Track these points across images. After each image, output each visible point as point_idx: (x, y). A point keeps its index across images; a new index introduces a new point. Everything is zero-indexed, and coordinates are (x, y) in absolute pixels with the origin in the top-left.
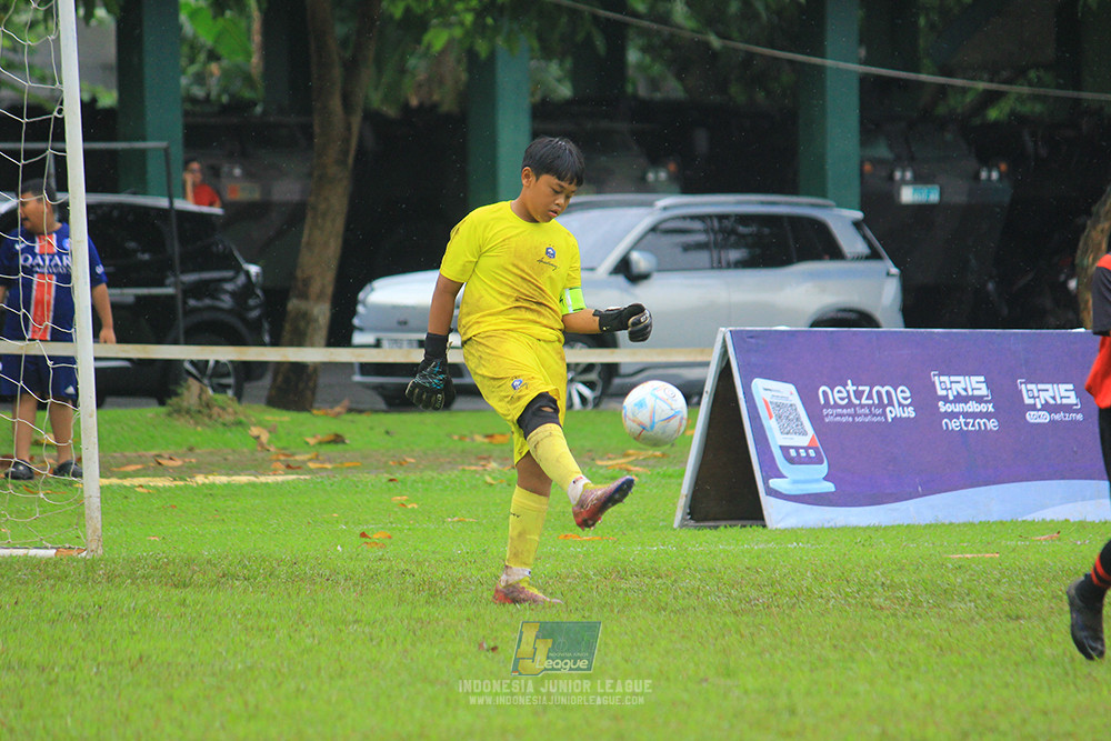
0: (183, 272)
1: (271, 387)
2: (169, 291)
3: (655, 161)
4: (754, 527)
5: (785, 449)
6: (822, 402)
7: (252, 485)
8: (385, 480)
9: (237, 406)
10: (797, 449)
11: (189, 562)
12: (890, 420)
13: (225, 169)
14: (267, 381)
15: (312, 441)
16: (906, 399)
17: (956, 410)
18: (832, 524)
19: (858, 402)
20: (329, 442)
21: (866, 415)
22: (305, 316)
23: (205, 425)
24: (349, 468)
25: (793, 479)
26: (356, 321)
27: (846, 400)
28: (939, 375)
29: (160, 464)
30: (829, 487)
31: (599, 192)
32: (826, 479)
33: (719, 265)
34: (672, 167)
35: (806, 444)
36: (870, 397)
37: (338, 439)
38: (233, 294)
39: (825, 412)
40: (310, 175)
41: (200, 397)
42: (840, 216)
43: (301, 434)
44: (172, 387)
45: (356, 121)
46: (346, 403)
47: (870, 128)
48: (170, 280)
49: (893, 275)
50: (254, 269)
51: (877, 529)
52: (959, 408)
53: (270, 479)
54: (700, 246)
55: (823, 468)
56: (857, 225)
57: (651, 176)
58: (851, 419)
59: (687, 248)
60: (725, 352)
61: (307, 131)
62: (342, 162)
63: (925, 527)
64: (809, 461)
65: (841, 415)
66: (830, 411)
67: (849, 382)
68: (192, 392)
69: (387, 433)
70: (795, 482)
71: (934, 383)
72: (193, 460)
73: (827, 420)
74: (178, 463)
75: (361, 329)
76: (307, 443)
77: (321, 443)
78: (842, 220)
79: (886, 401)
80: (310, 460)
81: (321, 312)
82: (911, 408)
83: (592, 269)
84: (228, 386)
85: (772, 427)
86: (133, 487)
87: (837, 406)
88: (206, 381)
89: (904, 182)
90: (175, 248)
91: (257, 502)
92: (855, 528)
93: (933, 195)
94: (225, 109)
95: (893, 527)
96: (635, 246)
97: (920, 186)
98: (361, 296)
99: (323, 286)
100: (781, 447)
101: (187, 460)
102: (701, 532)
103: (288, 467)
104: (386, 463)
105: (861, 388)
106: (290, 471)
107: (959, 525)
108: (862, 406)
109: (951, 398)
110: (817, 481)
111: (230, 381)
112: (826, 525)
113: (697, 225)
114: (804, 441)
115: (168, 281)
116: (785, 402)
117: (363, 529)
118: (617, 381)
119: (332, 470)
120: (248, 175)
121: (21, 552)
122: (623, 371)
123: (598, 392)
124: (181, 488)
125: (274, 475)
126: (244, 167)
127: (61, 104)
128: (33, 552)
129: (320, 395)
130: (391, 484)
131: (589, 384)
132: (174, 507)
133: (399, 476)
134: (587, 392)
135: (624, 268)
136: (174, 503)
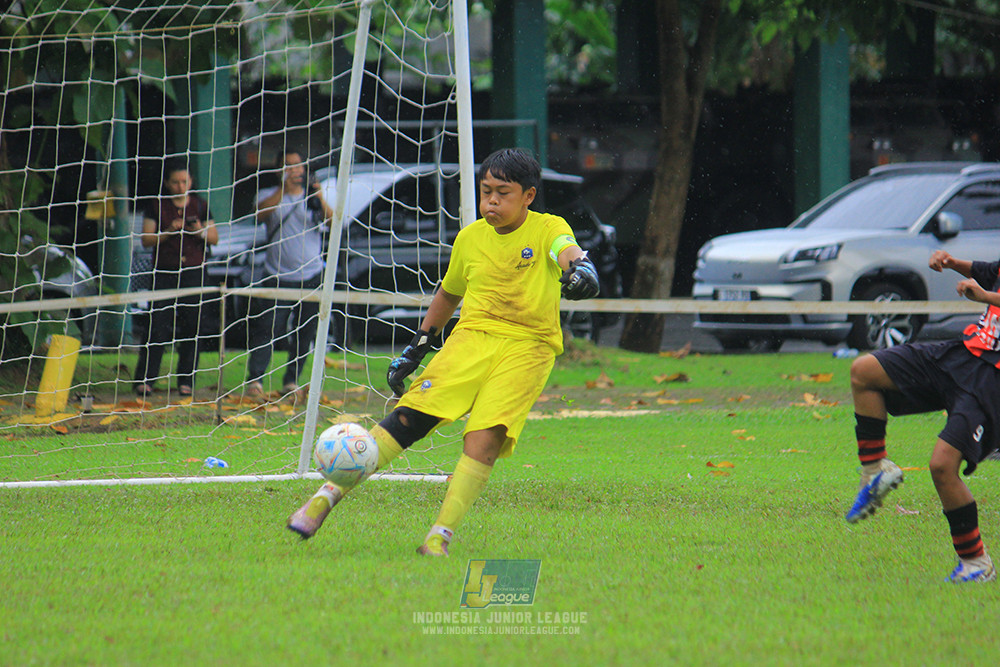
1: (623, 333)
3: (961, 132)
8: (725, 415)
9: (596, 350)
11: (562, 488)
13: (583, 141)
14: (620, 326)
15: (660, 380)
20: (675, 380)
22: (653, 270)
23: (566, 366)
24: (692, 404)
26: (696, 275)
31: (910, 160)
34: (975, 137)
37: (681, 378)
40: (657, 146)
43: (649, 374)
45: (699, 100)
46: (689, 346)
50: (608, 229)
53: (625, 414)
57: (956, 146)
59: (988, 210)
61: (655, 108)
62: (686, 136)
69: (725, 372)
72: (558, 396)
75: (701, 281)
76: (655, 382)
77: (667, 381)
80: (659, 397)
81: (667, 267)
83: (905, 228)
84: (587, 331)
88: (567, 326)
91: (615, 433)
94: (582, 89)
96: (943, 208)
98: (701, 252)
99: (668, 246)
101: (552, 396)
103: (640, 403)
104: (725, 399)
106: (642, 406)
111: (588, 326)
117: (709, 459)
118: (926, 327)
119: (677, 405)
120: (602, 147)
121: (418, 478)
122: (931, 318)
123: (909, 337)
124: (549, 421)
125: (629, 409)
126: (599, 141)
127: (454, 91)
128: (428, 478)
129: (665, 339)
130: (731, 418)
131: (902, 330)
132: (544, 438)
133: (737, 411)
134: (899, 336)
135: (933, 227)
136: (543, 435)
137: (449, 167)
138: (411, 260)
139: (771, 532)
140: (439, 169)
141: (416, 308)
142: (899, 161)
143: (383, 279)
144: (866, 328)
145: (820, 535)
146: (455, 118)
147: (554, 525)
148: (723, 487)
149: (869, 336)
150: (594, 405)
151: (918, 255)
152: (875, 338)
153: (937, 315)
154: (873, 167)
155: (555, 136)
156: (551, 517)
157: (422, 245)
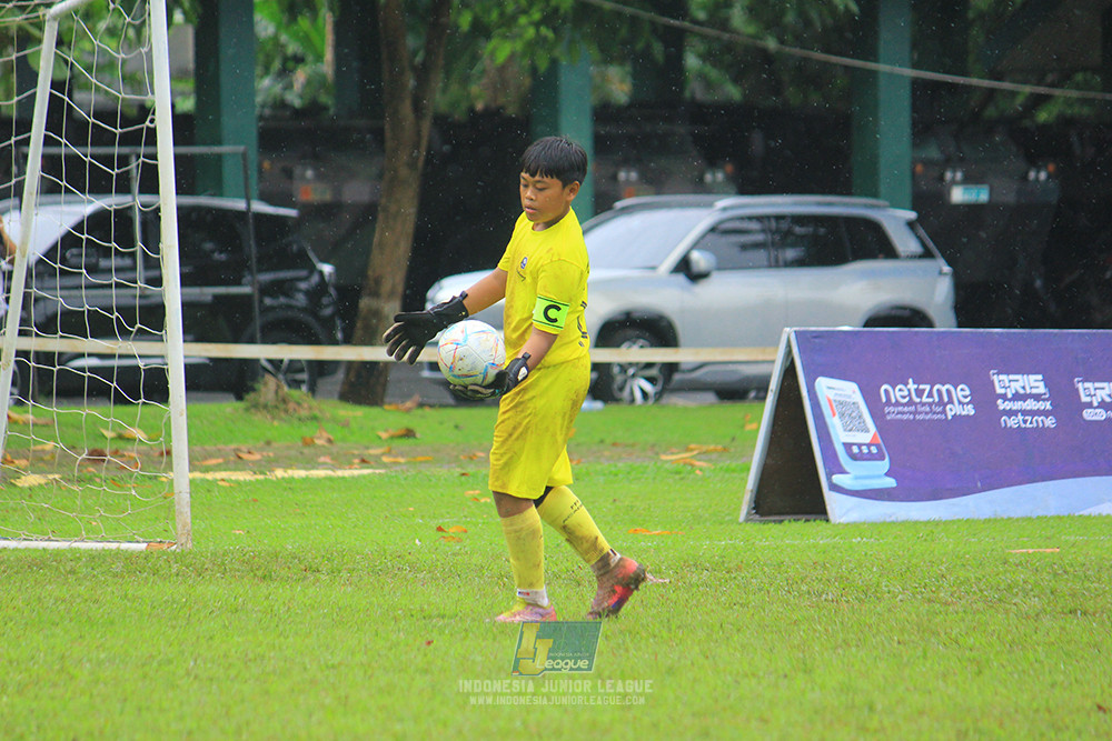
0: (260, 271)
1: (344, 383)
2: (246, 290)
3: (713, 162)
4: (818, 522)
5: (848, 446)
6: (884, 400)
7: (329, 479)
8: (457, 474)
9: (314, 403)
10: (860, 446)
11: (276, 556)
12: (950, 418)
13: (297, 171)
14: (340, 375)
15: (384, 435)
16: (966, 397)
17: (1015, 408)
18: (893, 518)
19: (918, 400)
20: (401, 436)
21: (927, 413)
22: (377, 314)
23: (281, 419)
24: (421, 462)
25: (855, 475)
27: (907, 399)
28: (998, 374)
29: (239, 457)
30: (891, 482)
31: (658, 193)
32: (887, 474)
33: (776, 264)
34: (729, 168)
35: (868, 441)
36: (930, 395)
37: (409, 434)
38: (307, 293)
39: (887, 410)
40: (380, 176)
41: (276, 392)
42: (895, 218)
43: (373, 429)
44: (249, 384)
45: (426, 126)
46: (417, 398)
47: (922, 130)
48: (247, 278)
49: (946, 274)
50: (327, 269)
51: (937, 523)
52: (1018, 405)
53: (346, 473)
54: (757, 246)
55: (885, 465)
56: (911, 225)
57: (708, 177)
58: (911, 417)
59: (744, 247)
60: (789, 352)
61: (379, 134)
62: (412, 165)
63: (984, 522)
64: (870, 457)
65: (903, 413)
66: (892, 409)
67: (910, 381)
68: (269, 387)
69: (456, 427)
70: (857, 478)
71: (992, 382)
72: (271, 454)
73: (889, 418)
74: (257, 457)
76: (380, 438)
77: (393, 437)
78: (896, 220)
79: (946, 399)
80: (383, 454)
81: (392, 310)
82: (970, 406)
83: (653, 268)
84: (303, 382)
85: (835, 424)
86: (215, 481)
87: (897, 404)
88: (281, 376)
89: (954, 182)
90: (252, 248)
91: (335, 495)
92: (916, 522)
93: (981, 195)
94: (298, 113)
95: (953, 522)
96: (696, 245)
97: (969, 186)
98: (430, 294)
99: (394, 287)
100: (844, 444)
101: (264, 454)
102: (766, 527)
103: (363, 461)
104: (457, 457)
105: (922, 387)
106: (365, 465)
107: (1017, 520)
108: (924, 404)
109: (1010, 396)
110: (879, 477)
111: (304, 376)
112: (888, 520)
113: (755, 226)
114: (866, 438)
115: (244, 280)
116: (848, 400)
117: (439, 522)
118: (677, 377)
119: (405, 464)
120: (319, 177)
121: (114, 546)
122: (683, 367)
123: (659, 387)
124: (261, 482)
125: (350, 468)
126: (316, 169)
127: (153, 114)
128: (125, 546)
129: (391, 389)
130: (463, 478)
131: (651, 380)
132: (255, 500)
133: (469, 470)
134: (648, 387)
135: (684, 267)
136: (255, 497)
137: (147, 198)
138: (105, 302)
139: (508, 603)
140: (136, 200)
141: (111, 356)
142: (648, 194)
143: (73, 324)
144: (611, 378)
145: (561, 606)
146: (155, 144)
147: (267, 598)
148: (455, 554)
149: (615, 386)
150: (311, 463)
151: (668, 298)
152: (621, 389)
153: (688, 363)
154: (618, 199)
155: (266, 165)
156: (263, 589)
157: (118, 285)
